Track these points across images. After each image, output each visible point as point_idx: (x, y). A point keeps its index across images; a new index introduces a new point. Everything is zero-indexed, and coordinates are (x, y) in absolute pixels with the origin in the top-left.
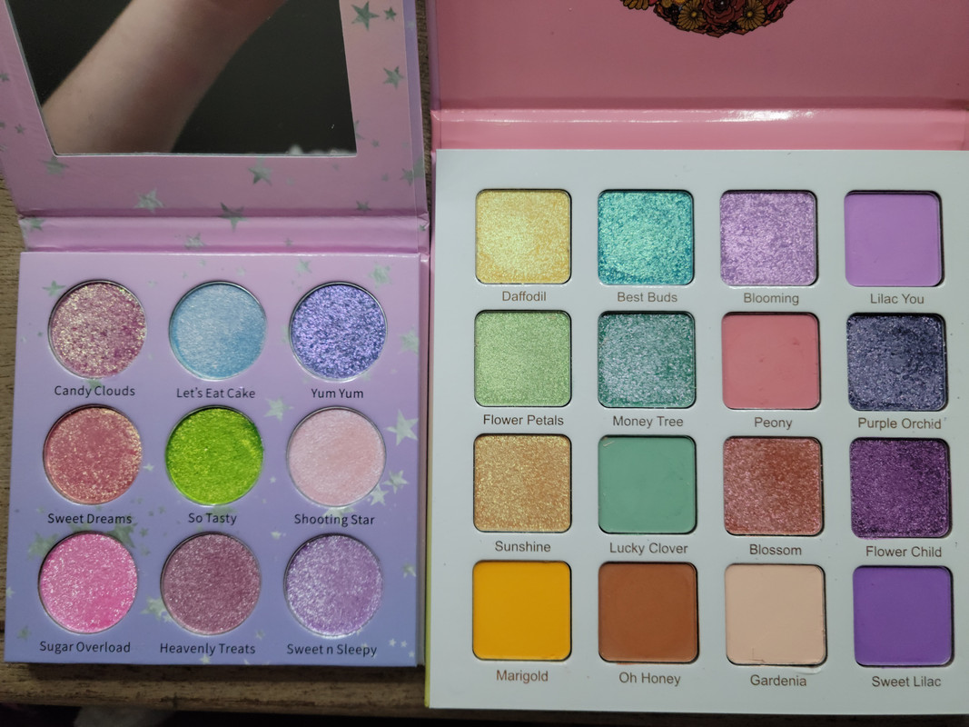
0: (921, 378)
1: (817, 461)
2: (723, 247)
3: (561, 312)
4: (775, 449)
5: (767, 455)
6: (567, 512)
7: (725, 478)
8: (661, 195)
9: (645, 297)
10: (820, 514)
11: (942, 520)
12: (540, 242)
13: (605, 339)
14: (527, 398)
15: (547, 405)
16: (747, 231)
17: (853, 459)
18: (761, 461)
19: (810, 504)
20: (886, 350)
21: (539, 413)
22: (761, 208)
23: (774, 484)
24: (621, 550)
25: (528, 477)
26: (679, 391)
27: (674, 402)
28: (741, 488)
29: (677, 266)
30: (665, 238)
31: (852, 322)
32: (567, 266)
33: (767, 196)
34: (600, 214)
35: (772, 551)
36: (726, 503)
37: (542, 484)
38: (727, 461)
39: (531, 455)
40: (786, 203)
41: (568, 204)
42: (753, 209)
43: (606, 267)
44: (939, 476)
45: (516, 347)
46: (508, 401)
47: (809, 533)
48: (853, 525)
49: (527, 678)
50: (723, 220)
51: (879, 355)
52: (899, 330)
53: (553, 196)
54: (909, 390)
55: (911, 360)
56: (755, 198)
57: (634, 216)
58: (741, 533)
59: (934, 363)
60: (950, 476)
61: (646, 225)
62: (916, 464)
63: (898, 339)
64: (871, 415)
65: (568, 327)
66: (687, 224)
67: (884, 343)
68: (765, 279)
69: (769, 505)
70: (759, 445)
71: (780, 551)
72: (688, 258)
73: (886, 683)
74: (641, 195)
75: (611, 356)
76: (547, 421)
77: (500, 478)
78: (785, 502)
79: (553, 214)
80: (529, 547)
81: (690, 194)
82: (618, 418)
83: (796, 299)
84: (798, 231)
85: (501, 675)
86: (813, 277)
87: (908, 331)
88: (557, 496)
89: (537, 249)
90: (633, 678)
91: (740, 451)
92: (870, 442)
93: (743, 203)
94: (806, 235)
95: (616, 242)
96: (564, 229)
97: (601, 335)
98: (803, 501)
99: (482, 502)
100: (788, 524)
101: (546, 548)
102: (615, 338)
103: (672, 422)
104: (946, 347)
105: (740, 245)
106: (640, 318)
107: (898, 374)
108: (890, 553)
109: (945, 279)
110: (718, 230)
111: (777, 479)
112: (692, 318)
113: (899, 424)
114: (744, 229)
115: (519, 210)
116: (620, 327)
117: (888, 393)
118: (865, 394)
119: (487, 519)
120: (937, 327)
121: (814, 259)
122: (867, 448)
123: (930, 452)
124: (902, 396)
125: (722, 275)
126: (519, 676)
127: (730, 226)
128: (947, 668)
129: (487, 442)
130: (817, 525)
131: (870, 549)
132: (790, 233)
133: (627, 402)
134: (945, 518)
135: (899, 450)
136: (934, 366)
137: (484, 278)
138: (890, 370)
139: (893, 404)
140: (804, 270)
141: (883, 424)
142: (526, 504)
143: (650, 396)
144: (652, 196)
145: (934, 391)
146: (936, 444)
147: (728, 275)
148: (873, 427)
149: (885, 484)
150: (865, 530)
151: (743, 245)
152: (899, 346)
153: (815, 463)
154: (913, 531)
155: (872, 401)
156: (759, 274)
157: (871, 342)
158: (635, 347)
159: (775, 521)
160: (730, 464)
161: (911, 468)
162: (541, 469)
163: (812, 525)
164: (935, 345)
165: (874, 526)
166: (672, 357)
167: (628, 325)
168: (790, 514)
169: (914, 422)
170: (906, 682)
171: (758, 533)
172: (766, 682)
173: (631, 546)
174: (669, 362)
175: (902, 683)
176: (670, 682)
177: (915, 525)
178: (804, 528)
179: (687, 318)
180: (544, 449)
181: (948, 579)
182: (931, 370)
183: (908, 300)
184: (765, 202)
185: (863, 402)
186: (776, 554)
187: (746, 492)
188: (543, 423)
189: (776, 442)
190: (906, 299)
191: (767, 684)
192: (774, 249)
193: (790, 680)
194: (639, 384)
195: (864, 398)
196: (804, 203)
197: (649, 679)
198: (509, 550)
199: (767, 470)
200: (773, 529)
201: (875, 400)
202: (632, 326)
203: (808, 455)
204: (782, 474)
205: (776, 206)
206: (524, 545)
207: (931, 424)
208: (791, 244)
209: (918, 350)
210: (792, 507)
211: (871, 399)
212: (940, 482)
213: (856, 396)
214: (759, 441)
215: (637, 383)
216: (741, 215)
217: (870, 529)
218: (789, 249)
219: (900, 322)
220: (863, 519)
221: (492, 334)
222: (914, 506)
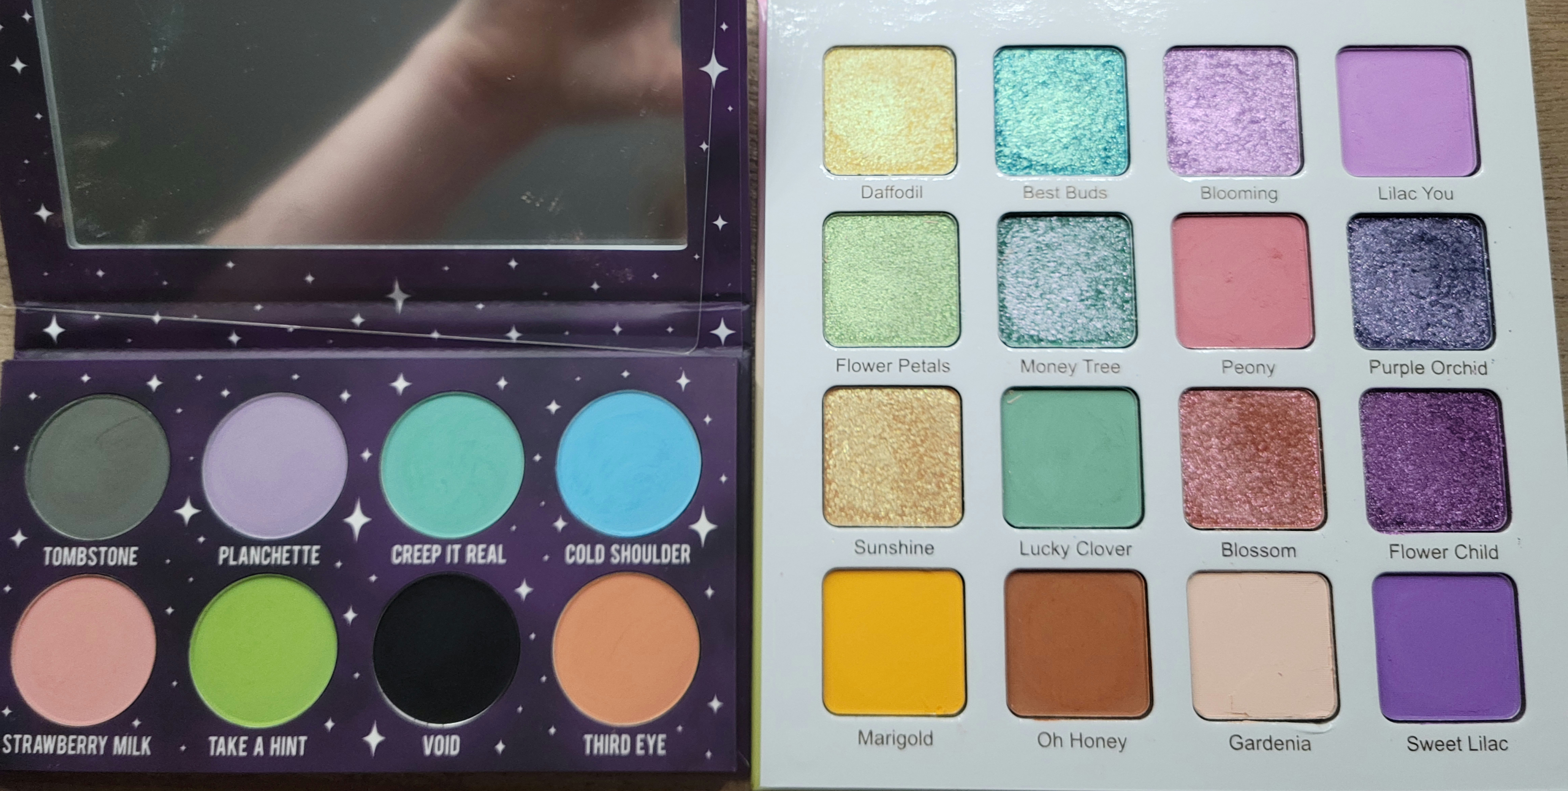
0: (1455, 303)
1: (1313, 423)
2: (1170, 124)
3: (945, 214)
4: (1252, 405)
5: (1241, 414)
6: (957, 498)
7: (1183, 447)
8: (1081, 52)
9: (1063, 193)
10: (1321, 498)
11: (1497, 507)
12: (912, 118)
13: (1007, 251)
14: (897, 335)
15: (927, 344)
16: (1202, 101)
17: (1365, 419)
18: (1233, 423)
19: (1306, 485)
20: (1404, 265)
21: (916, 355)
22: (1220, 71)
23: (1253, 457)
24: (1036, 551)
25: (901, 447)
26: (1113, 324)
27: (1106, 340)
28: (1206, 461)
29: (1105, 149)
30: (1088, 112)
31: (1355, 227)
32: (952, 150)
33: (1228, 54)
34: (997, 81)
35: (1254, 552)
36: (1185, 483)
37: (921, 457)
38: (1185, 423)
39: (905, 417)
40: (1255, 63)
41: (951, 65)
42: (1210, 72)
43: (1007, 151)
44: (1489, 442)
45: (881, 263)
46: (872, 340)
47: (1305, 526)
48: (1369, 515)
49: (903, 742)
50: (1170, 85)
51: (1395, 272)
52: (1422, 237)
53: (930, 55)
54: (1439, 322)
55: (1441, 279)
56: (1212, 56)
57: (1044, 83)
58: (1209, 527)
59: (1473, 282)
60: (1504, 442)
61: (1059, 95)
62: (1456, 427)
63: (1421, 249)
64: (1388, 357)
65: (955, 235)
66: (1119, 92)
67: (1401, 255)
68: (1230, 167)
69: (1247, 487)
70: (1229, 400)
71: (1266, 553)
72: (1121, 138)
73: (1427, 746)
74: (1053, 53)
75: (1016, 275)
76: (926, 366)
77: (861, 448)
78: (1270, 482)
79: (930, 80)
80: (904, 549)
81: (1121, 51)
82: (1028, 363)
83: (1273, 195)
84: (1273, 102)
85: (864, 737)
86: (1297, 165)
87: (1435, 238)
88: (942, 475)
89: (909, 127)
90: (1058, 741)
92: (1388, 395)
93: (1195, 63)
94: (1284, 107)
95: (1020, 117)
96: (947, 101)
97: (1002, 246)
98: (1296, 480)
99: (834, 485)
100: (1275, 515)
101: (929, 549)
102: (1021, 251)
103: (1105, 368)
104: (1488, 260)
105: (1193, 120)
106: (1055, 222)
107: (1423, 298)
108: (1424, 554)
109: (1483, 166)
110: (1163, 99)
111: (1258, 450)
112: (1129, 223)
113: (1428, 369)
114: (1198, 99)
115: (882, 74)
116: (1028, 234)
117: (1410, 325)
118: (1377, 326)
119: (843, 509)
120: (1475, 232)
121: (1296, 139)
122: (1384, 404)
123: (1473, 409)
124: (1430, 330)
125: (1170, 163)
126: (891, 740)
127: (1178, 95)
128: (1518, 723)
129: (841, 397)
130: (1317, 514)
131: (1394, 548)
132: (1262, 104)
133: (1041, 340)
134: (1500, 504)
135: (1430, 406)
136: (1474, 288)
137: (835, 168)
138: (1412, 294)
139: (1418, 342)
140: (1284, 154)
141: (1405, 369)
142: (899, 487)
143: (1072, 332)
144: (1067, 54)
145: (1475, 322)
146: (1482, 397)
147: (1178, 162)
148: (1390, 372)
149: (1412, 454)
150: (1386, 521)
151: (1198, 120)
152: (1423, 260)
153: (1310, 425)
154: (1454, 523)
155: (1387, 337)
156: (1221, 160)
157: (1382, 253)
158: (1049, 262)
159: (1256, 509)
160: (1190, 428)
161: (1448, 432)
162: (919, 436)
163: (1310, 514)
164: (1473, 257)
165: (1400, 515)
166: (1102, 277)
167: (1038, 232)
168: (1278, 498)
169: (1448, 366)
170: (1457, 743)
171: (1233, 526)
172: (1253, 744)
173: (1050, 545)
174: (1097, 283)
175: (1451, 745)
176: (1112, 745)
177: (1458, 514)
178: (1299, 519)
179: (1121, 221)
180: (923, 408)
181: (1510, 591)
182: (1469, 292)
183: (1432, 194)
184: (1226, 62)
185: (1376, 338)
186: (1259, 556)
187: (1214, 468)
188: (921, 369)
189: (1253, 396)
190: (1428, 193)
191: (1253, 748)
192: (1240, 125)
193: (1287, 741)
194: (1056, 314)
195: (1376, 332)
196: (1280, 62)
197: (1081, 740)
198: (875, 552)
199: (1242, 435)
200: (1254, 521)
201: (1391, 334)
202: (1045, 232)
203: (1301, 414)
204: (1264, 441)
205: (1240, 67)
206: (895, 545)
207: (1473, 368)
208: (1264, 119)
209: (1449, 264)
210: (1280, 488)
211: (1387, 334)
212: (1491, 451)
213: (1365, 329)
214: (1229, 394)
215: (1054, 313)
216: (1192, 80)
217: (1394, 520)
218: (1262, 126)
219: (1421, 225)
220: (1383, 505)
221: (847, 246)
222: (1455, 487)
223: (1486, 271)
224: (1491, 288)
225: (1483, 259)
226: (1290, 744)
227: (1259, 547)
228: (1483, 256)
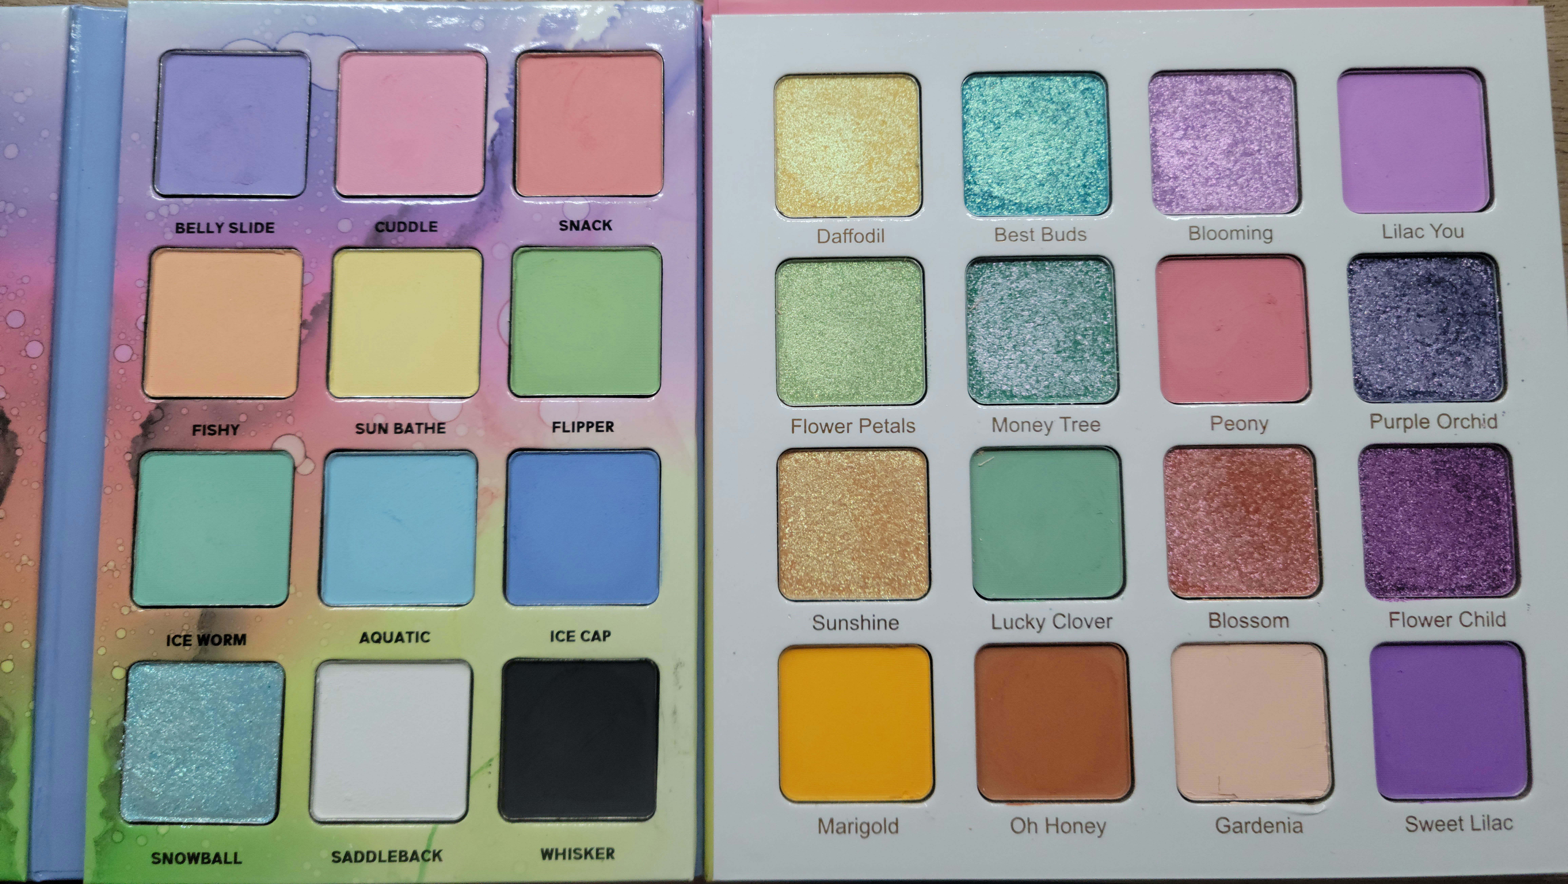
0: (1464, 351)
1: (1309, 482)
2: (1155, 157)
3: (909, 259)
4: (1242, 464)
5: (1231, 474)
6: (924, 568)
7: (1168, 511)
8: (1058, 79)
9: (1038, 235)
10: (1316, 564)
11: (1505, 570)
12: (873, 154)
13: (977, 300)
14: (858, 393)
15: (890, 402)
16: (1190, 132)
17: (1363, 478)
18: (1222, 484)
19: (1300, 549)
20: (1408, 310)
21: (877, 414)
22: (1211, 98)
23: (1243, 521)
24: (1008, 625)
25: (862, 514)
26: (1093, 377)
27: (1085, 395)
28: (1192, 525)
29: (1084, 186)
30: (1066, 145)
31: (1356, 268)
32: (916, 189)
33: (1220, 79)
34: (965, 110)
35: (1243, 622)
36: (1169, 549)
37: (884, 525)
38: (1170, 485)
39: (866, 481)
40: (1249, 89)
41: (915, 95)
42: (1199, 99)
43: (976, 189)
44: (1497, 501)
45: (839, 314)
46: (829, 397)
47: (1299, 594)
48: (1368, 580)
49: (867, 830)
50: (1154, 115)
51: (1399, 317)
52: (1428, 279)
53: (892, 83)
54: (1446, 371)
55: (1448, 324)
56: (1201, 82)
57: (1017, 112)
58: (1195, 595)
59: (1484, 327)
60: (1514, 501)
61: (1035, 126)
62: (1462, 484)
63: (1428, 292)
64: (1390, 410)
65: (920, 282)
66: (1099, 122)
67: (1406, 299)
68: (1221, 204)
69: (1236, 552)
70: (1218, 459)
71: (1256, 622)
72: (1101, 175)
73: (1427, 826)
74: (1028, 80)
75: (987, 326)
76: (889, 427)
77: (818, 516)
78: (1261, 547)
79: (892, 111)
80: (866, 623)
81: (1102, 77)
82: (1000, 421)
83: (1268, 234)
84: (1269, 131)
85: (826, 826)
86: (1293, 201)
87: (1442, 280)
88: (908, 544)
89: (869, 164)
90: (1033, 827)
91: (1190, 469)
92: (1389, 451)
93: (1184, 90)
94: (1280, 137)
95: (991, 152)
96: (911, 134)
97: (971, 294)
98: (1289, 543)
99: (790, 555)
100: (1266, 581)
101: (893, 624)
102: (993, 298)
103: (1084, 426)
104: (1500, 304)
105: (1181, 153)
106: (1029, 267)
107: (1429, 345)
108: (1426, 622)
109: (1496, 200)
110: (1148, 131)
111: (1248, 512)
112: (1110, 265)
113: (1433, 422)
114: (1186, 130)
115: (839, 105)
116: (1000, 280)
117: (1414, 375)
118: (1380, 378)
119: (799, 582)
120: (1486, 273)
121: (1294, 172)
122: (1386, 460)
123: (1481, 465)
124: (1436, 380)
125: (1155, 200)
126: (853, 827)
127: (1164, 126)
128: (1523, 801)
129: (797, 461)
130: (1312, 580)
131: (1394, 616)
132: (1256, 134)
133: (1013, 396)
134: (1509, 567)
135: (1435, 462)
136: (1484, 334)
137: (788, 209)
139: (1422, 393)
140: (1279, 190)
141: (1408, 423)
142: (860, 557)
143: (1047, 387)
144: (1043, 82)
145: (1485, 371)
146: (1490, 453)
147: (1164, 200)
148: (1392, 427)
149: (1414, 515)
150: (1386, 587)
151: (1186, 153)
152: (1428, 303)
153: (1305, 485)
154: (1460, 588)
155: (1389, 388)
156: (1211, 197)
157: (1386, 297)
158: (1023, 310)
159: (1247, 576)
160: (1175, 489)
161: (1454, 491)
162: (882, 502)
163: (1304, 581)
164: (1484, 300)
165: (1400, 580)
166: (1081, 326)
167: (1012, 278)
168: (1269, 564)
169: (1456, 419)
170: (1458, 823)
171: (1222, 595)
172: (1241, 827)
173: (1025, 619)
174: (1076, 333)
175: (1453, 825)
176: (1090, 830)
177: (1463, 578)
178: (1292, 586)
179: (1102, 265)
180: (886, 471)
181: (1518, 660)
182: (1478, 339)
183: (1440, 232)
184: (1217, 87)
185: (1377, 389)
186: (1250, 626)
187: (1200, 531)
188: (884, 429)
189: (1244, 453)
190: (1437, 231)
191: (1241, 831)
192: (1232, 158)
193: (1277, 824)
194: (1031, 368)
195: (1377, 383)
196: (1276, 88)
197: (1057, 825)
198: (835, 628)
199: (1232, 497)
200: (1244, 588)
201: (1394, 385)
202: (1018, 279)
203: (1296, 473)
204: (1256, 502)
205: (1233, 94)
206: (857, 621)
207: (1482, 422)
208: (1259, 151)
209: (1458, 308)
210: (1273, 553)
211: (1389, 385)
212: (1500, 510)
213: (1366, 380)
214: (1218, 452)
215: (1028, 366)
216: (1180, 109)
217: (1395, 585)
218: (1257, 158)
219: (1429, 266)
220: (1383, 569)
221: (803, 295)
222: (1461, 549)
223: (1498, 315)
224: (1502, 334)
225: (1495, 302)
226: (1281, 826)
227: (1249, 617)
228: (1494, 299)
